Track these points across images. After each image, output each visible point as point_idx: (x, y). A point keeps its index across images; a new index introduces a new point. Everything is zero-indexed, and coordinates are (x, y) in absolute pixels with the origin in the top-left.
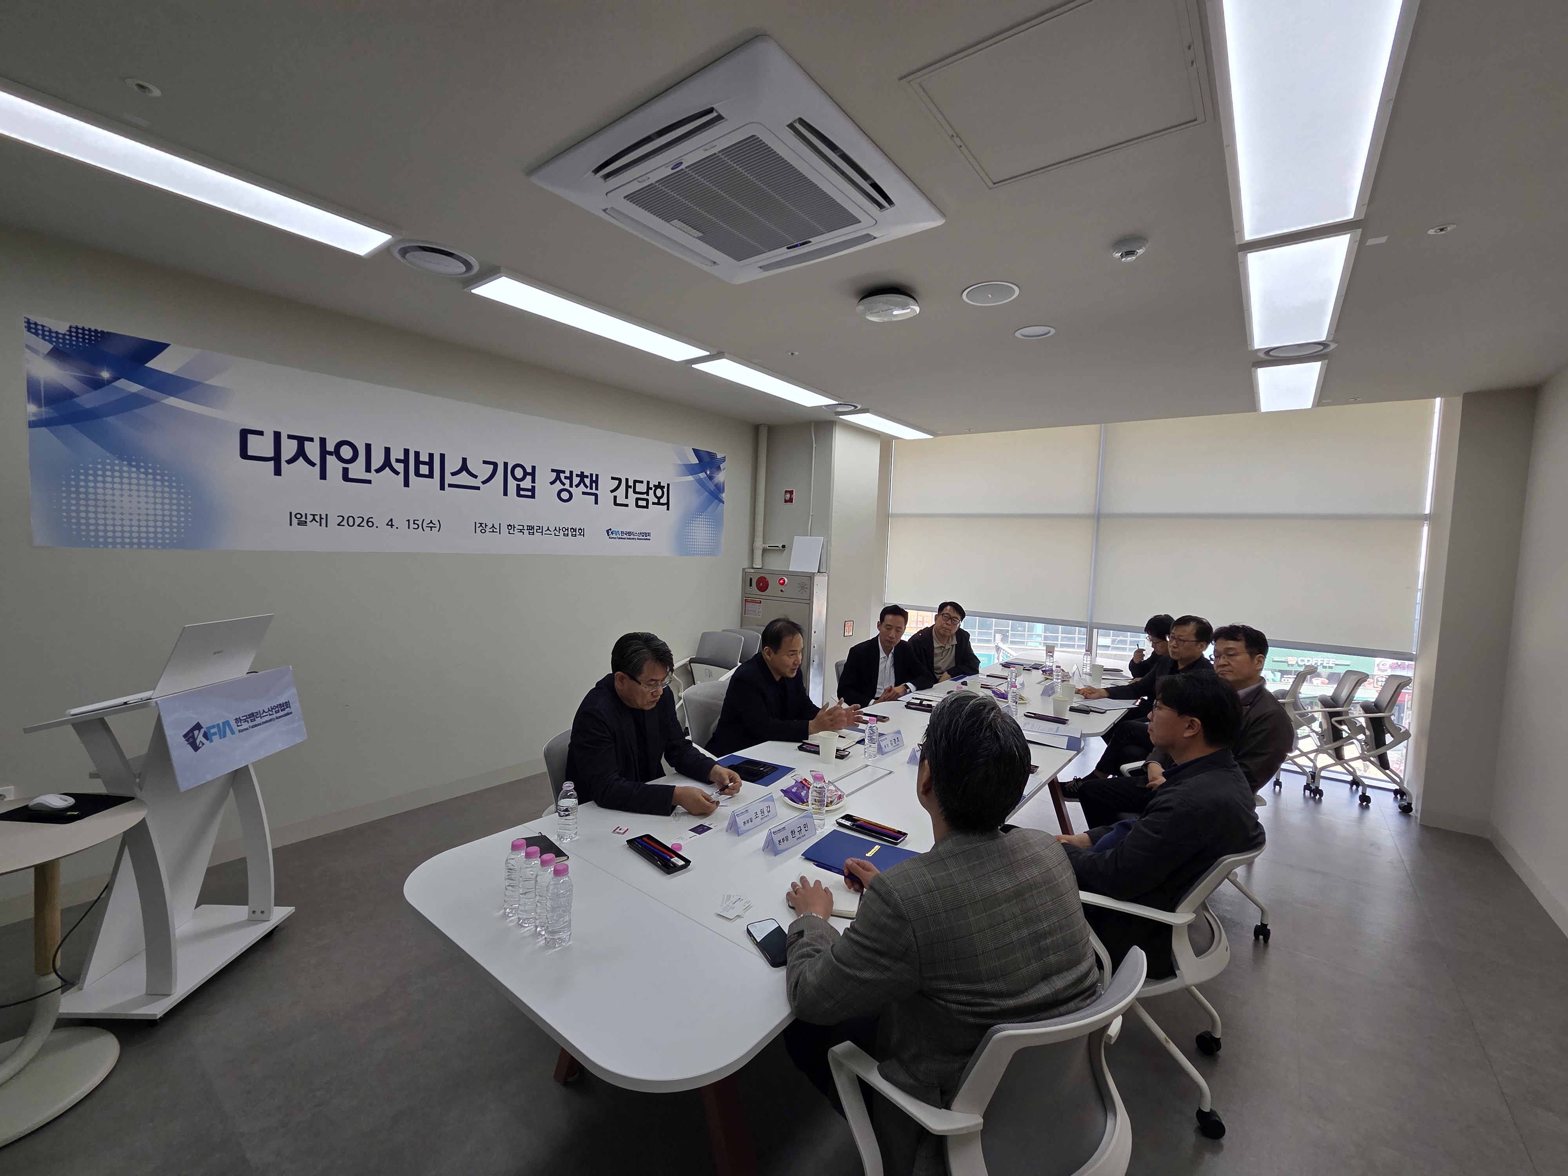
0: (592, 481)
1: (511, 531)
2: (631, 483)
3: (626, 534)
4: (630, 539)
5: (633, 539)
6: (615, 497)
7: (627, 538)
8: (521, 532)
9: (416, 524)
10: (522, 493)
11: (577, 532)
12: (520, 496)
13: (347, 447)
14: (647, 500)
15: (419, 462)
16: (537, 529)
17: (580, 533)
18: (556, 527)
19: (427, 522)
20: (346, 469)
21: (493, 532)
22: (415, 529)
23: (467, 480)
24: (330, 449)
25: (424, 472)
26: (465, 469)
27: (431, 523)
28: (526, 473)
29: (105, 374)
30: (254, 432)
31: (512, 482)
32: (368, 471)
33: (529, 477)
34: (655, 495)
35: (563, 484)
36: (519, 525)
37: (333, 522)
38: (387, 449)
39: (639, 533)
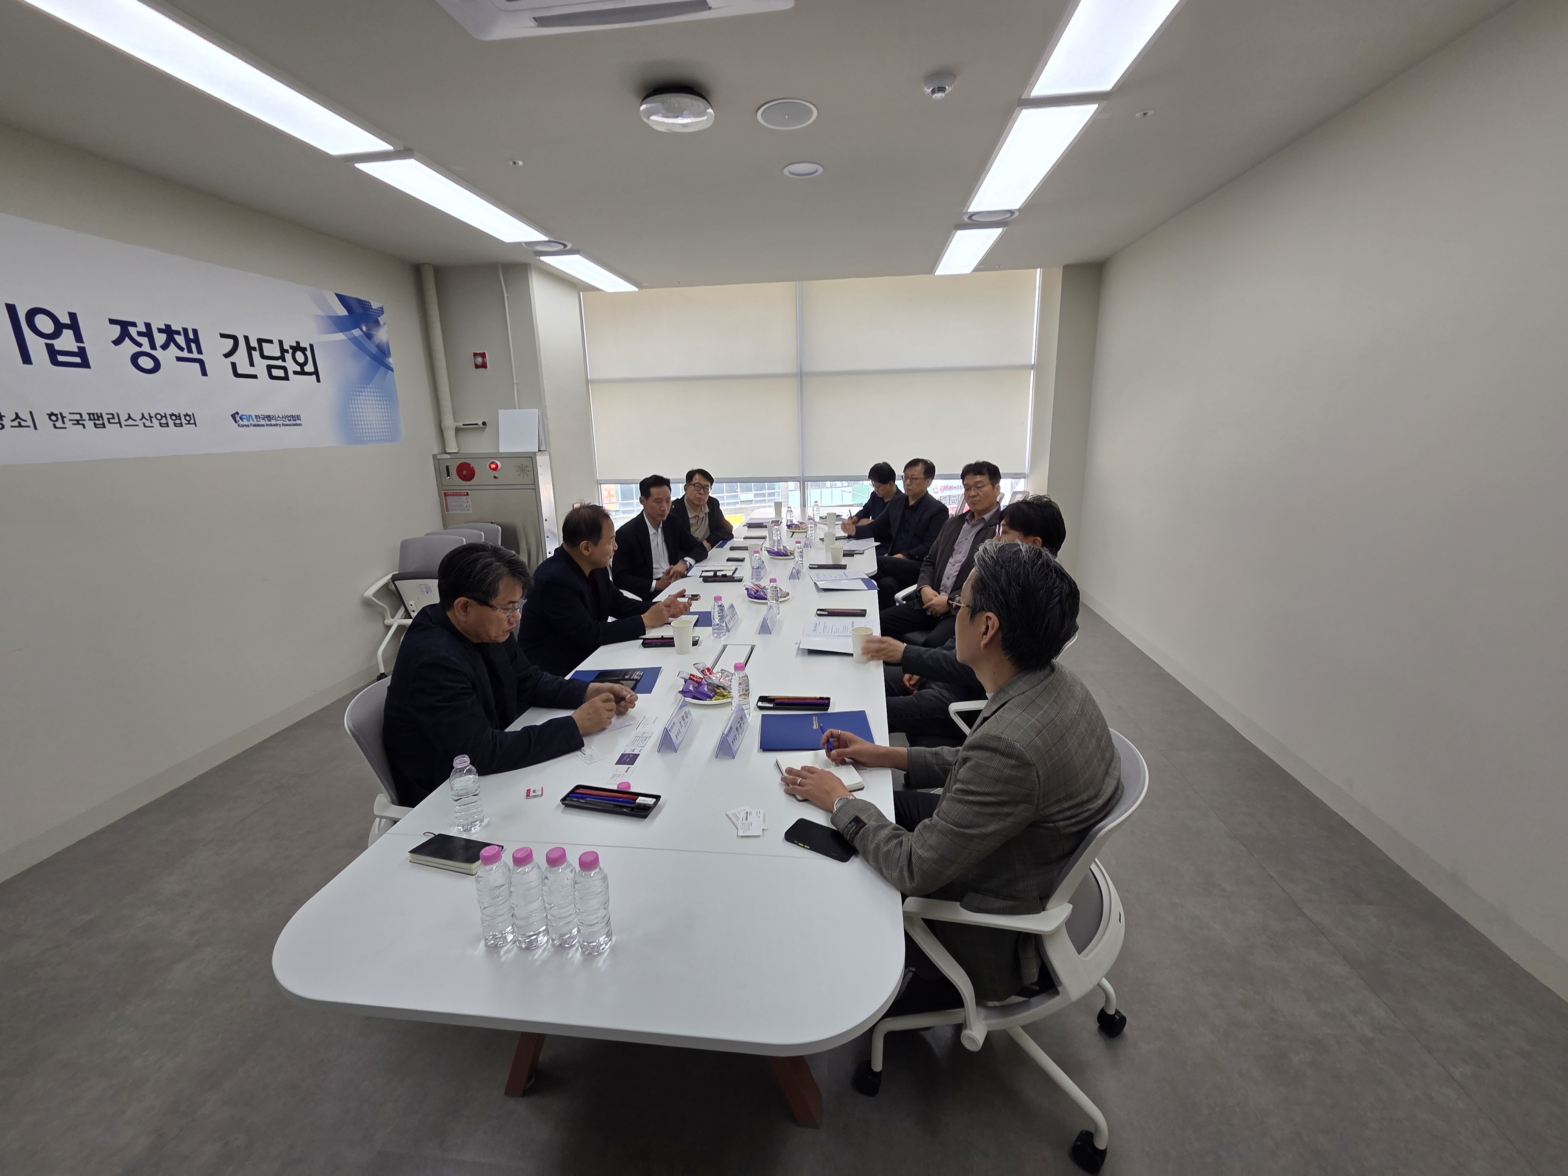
0: (188, 341)
1: (59, 424)
2: (254, 343)
3: (263, 419)
4: (271, 425)
5: (275, 425)
6: (234, 365)
7: (267, 425)
8: (78, 424)
10: (62, 358)
11: (183, 419)
12: (58, 363)
14: (285, 369)
16: (109, 419)
17: (188, 421)
18: (143, 414)
21: (20, 426)
28: (60, 325)
31: (36, 340)
33: (68, 332)
34: (295, 360)
35: (138, 344)
36: (72, 414)
39: (283, 417)
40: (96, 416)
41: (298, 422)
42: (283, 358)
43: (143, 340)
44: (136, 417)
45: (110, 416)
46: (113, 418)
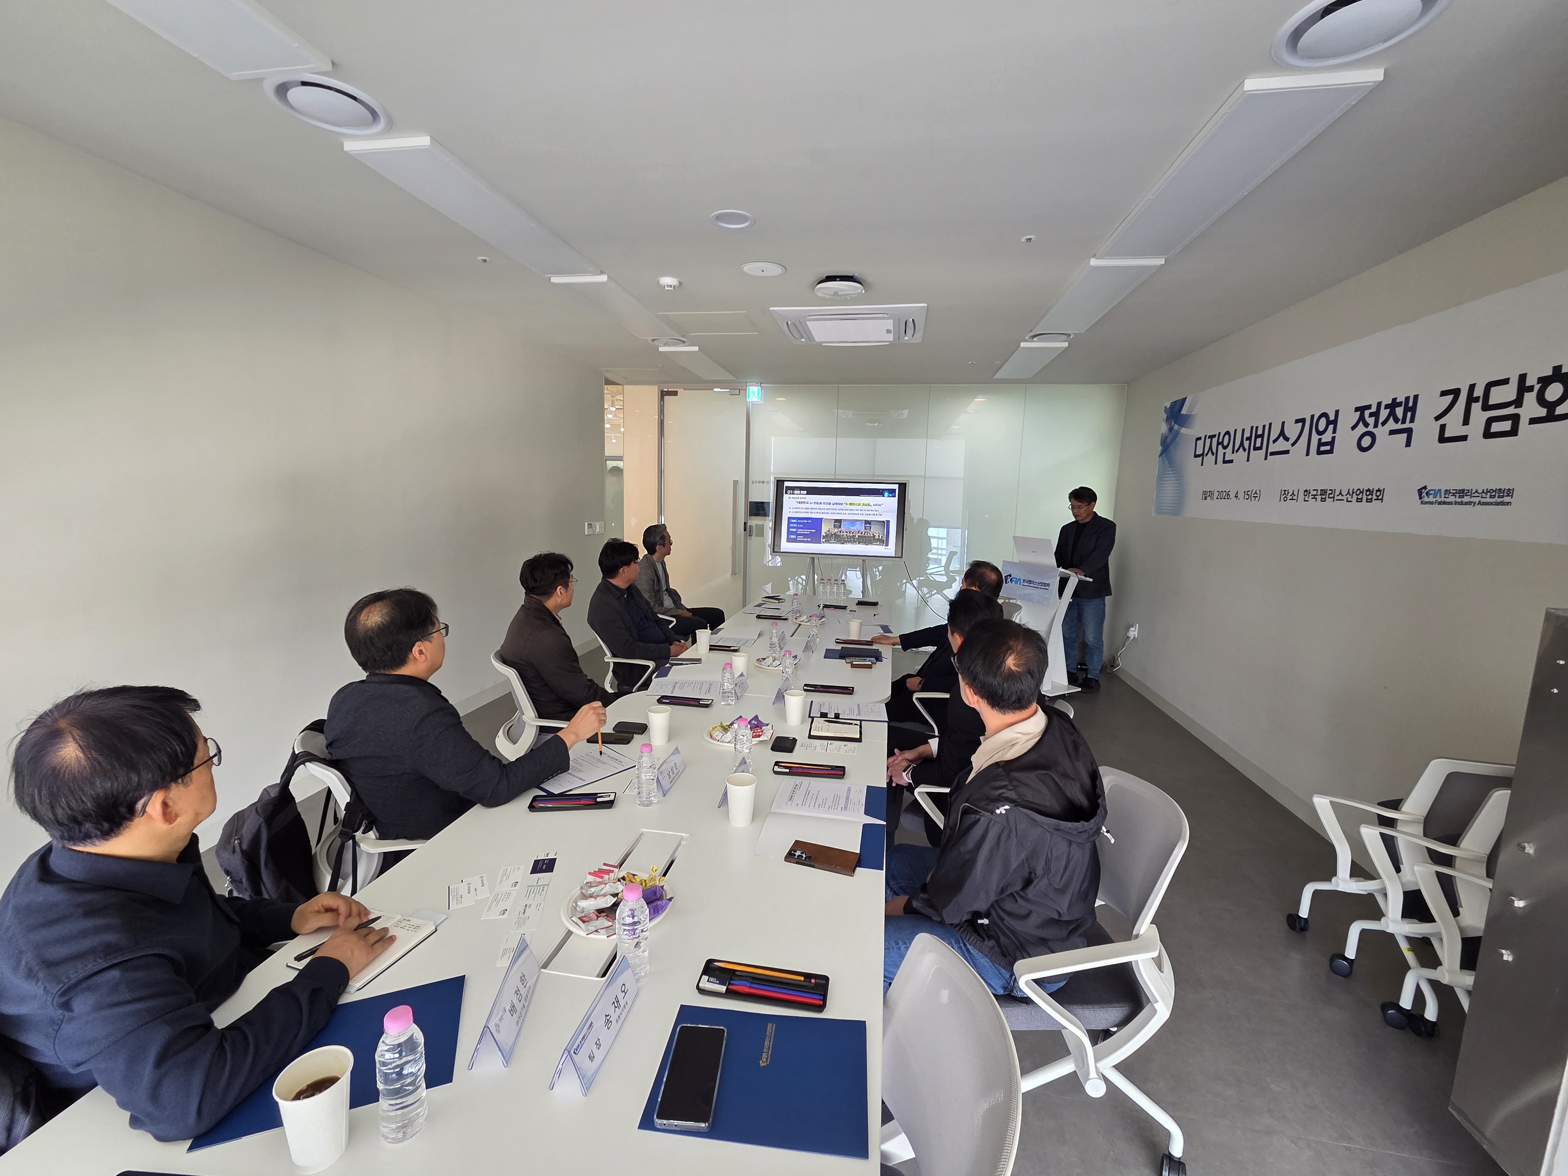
0: (1406, 410)
1: (1307, 498)
2: (1479, 392)
6: (1443, 428)
8: (1314, 498)
9: (1248, 495)
10: (1322, 448)
11: (1374, 495)
12: (1319, 453)
13: (1227, 436)
14: (1515, 418)
15: (1257, 436)
16: (1329, 494)
17: (1378, 496)
18: (1349, 490)
19: (1254, 492)
20: (1224, 454)
21: (1292, 499)
22: (1247, 499)
23: (1282, 445)
24: (1220, 440)
25: (1258, 445)
26: (1282, 433)
27: (1256, 493)
28: (1329, 423)
29: (1173, 424)
30: (1199, 439)
31: (1315, 437)
32: (1233, 453)
33: (1331, 427)
34: (1541, 400)
35: (1366, 425)
36: (1314, 490)
37: (1215, 497)
38: (1243, 430)
39: (1483, 492)
40: (1324, 492)
41: (1507, 499)
42: (1518, 402)
43: (1371, 421)
44: (1344, 492)
45: (1331, 492)
46: (1331, 494)
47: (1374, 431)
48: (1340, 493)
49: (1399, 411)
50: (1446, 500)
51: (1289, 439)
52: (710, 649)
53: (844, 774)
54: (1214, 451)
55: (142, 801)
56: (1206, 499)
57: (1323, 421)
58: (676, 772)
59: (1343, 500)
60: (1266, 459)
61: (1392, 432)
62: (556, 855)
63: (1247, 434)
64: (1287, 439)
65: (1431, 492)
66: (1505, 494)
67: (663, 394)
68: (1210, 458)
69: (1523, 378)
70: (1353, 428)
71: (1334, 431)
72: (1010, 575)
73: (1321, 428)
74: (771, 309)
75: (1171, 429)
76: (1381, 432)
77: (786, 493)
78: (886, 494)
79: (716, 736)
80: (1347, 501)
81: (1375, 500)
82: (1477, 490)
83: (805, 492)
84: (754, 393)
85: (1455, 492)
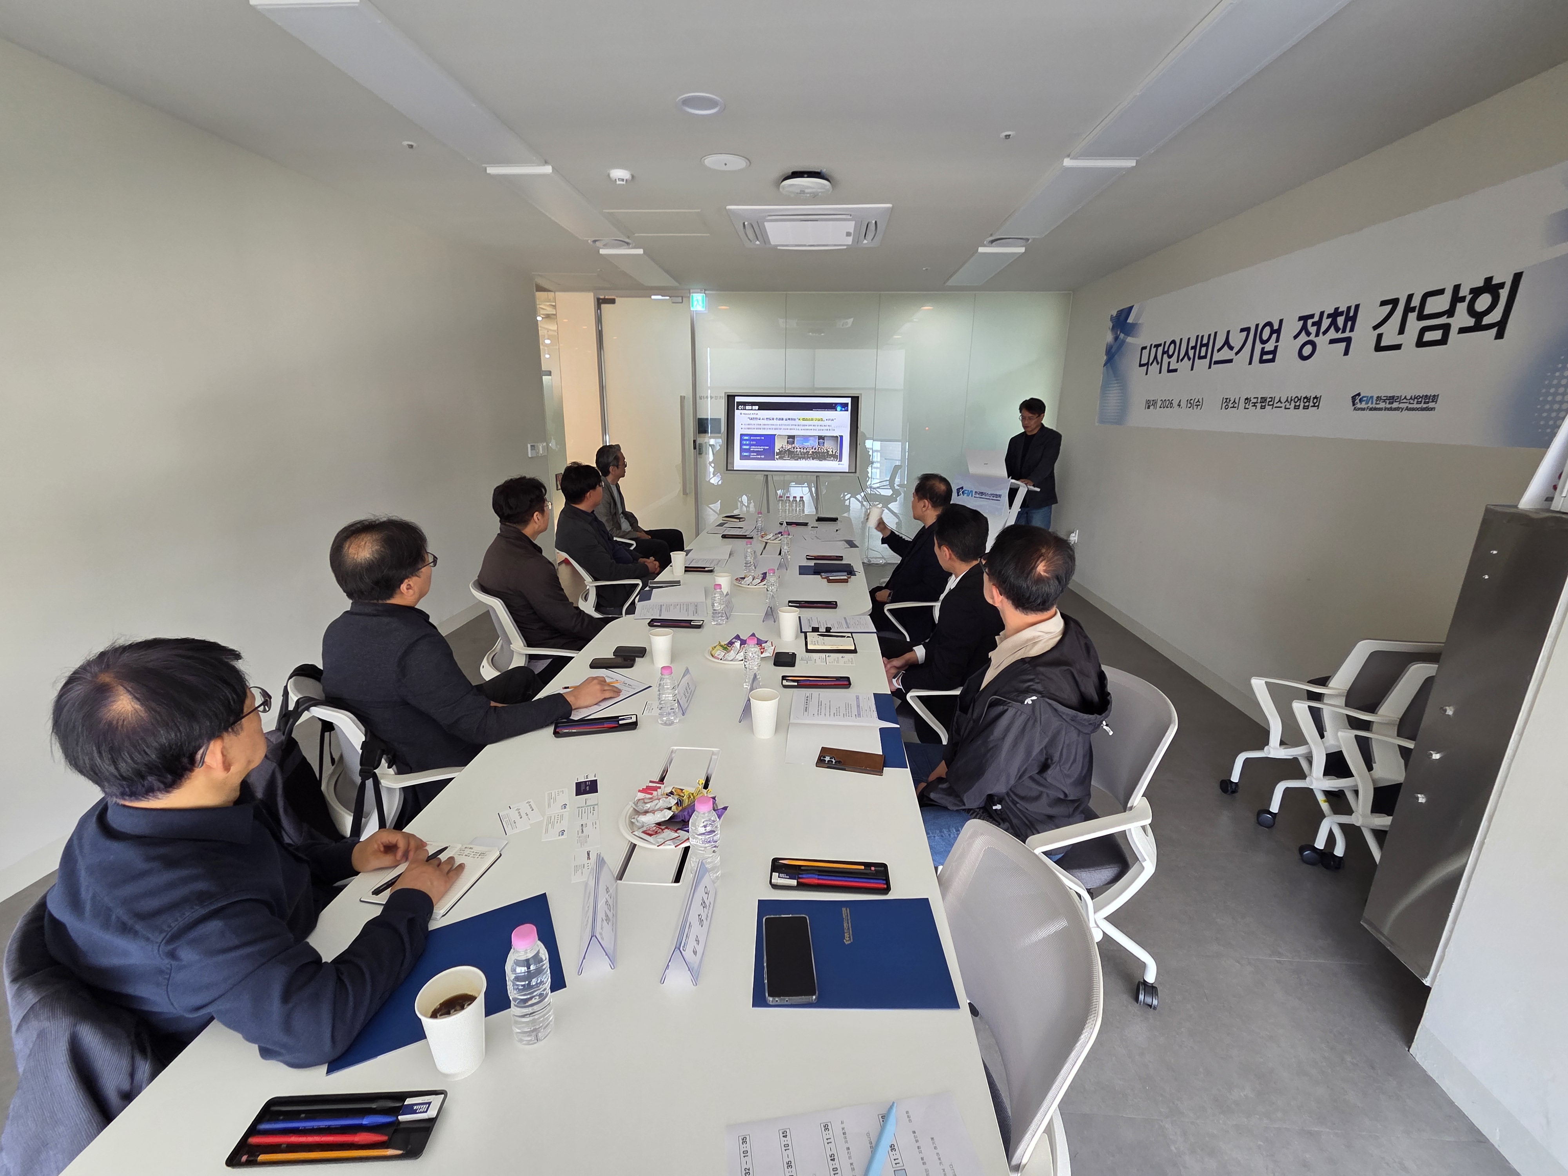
0: (1347, 320)
2: (1416, 302)
6: (1380, 337)
9: (1190, 403)
10: (1265, 357)
11: (1311, 402)
12: (1262, 361)
13: (1172, 345)
14: (1446, 328)
15: (1202, 345)
16: (1269, 402)
17: (1315, 403)
18: (1288, 397)
19: (1196, 401)
20: (1169, 363)
21: (1233, 407)
22: (1190, 407)
23: (1226, 354)
24: (1166, 349)
25: (1203, 354)
26: (1227, 342)
27: (1198, 401)
28: (1273, 332)
29: (1119, 333)
30: (1144, 348)
31: (1259, 346)
32: (1178, 362)
33: (1274, 336)
34: (1471, 311)
35: (1308, 334)
36: (1254, 398)
37: (1158, 406)
38: (1189, 339)
39: (1411, 398)
40: (1264, 400)
41: (1431, 405)
42: (1450, 312)
43: (1313, 330)
44: (1283, 400)
45: (1270, 400)
46: (1271, 401)
47: (1316, 340)
48: (1280, 401)
49: (1341, 321)
50: (1378, 406)
51: (1234, 347)
52: (686, 571)
53: (850, 684)
54: (1160, 360)
55: (201, 751)
56: (1149, 408)
57: (1267, 330)
58: (689, 691)
59: (1281, 407)
60: (1210, 367)
61: (1332, 341)
62: (595, 776)
63: (1192, 344)
64: (1231, 348)
65: (1364, 399)
66: (1431, 400)
67: (600, 302)
68: (1155, 367)
69: (1457, 288)
70: (1296, 337)
71: (1277, 340)
72: (962, 488)
73: (1265, 337)
74: (728, 207)
75: (1116, 338)
76: (1322, 341)
77: (738, 409)
78: (839, 408)
79: (719, 655)
80: (1286, 408)
81: (1312, 406)
82: (1405, 396)
83: (757, 407)
84: (698, 301)
85: (1385, 398)
